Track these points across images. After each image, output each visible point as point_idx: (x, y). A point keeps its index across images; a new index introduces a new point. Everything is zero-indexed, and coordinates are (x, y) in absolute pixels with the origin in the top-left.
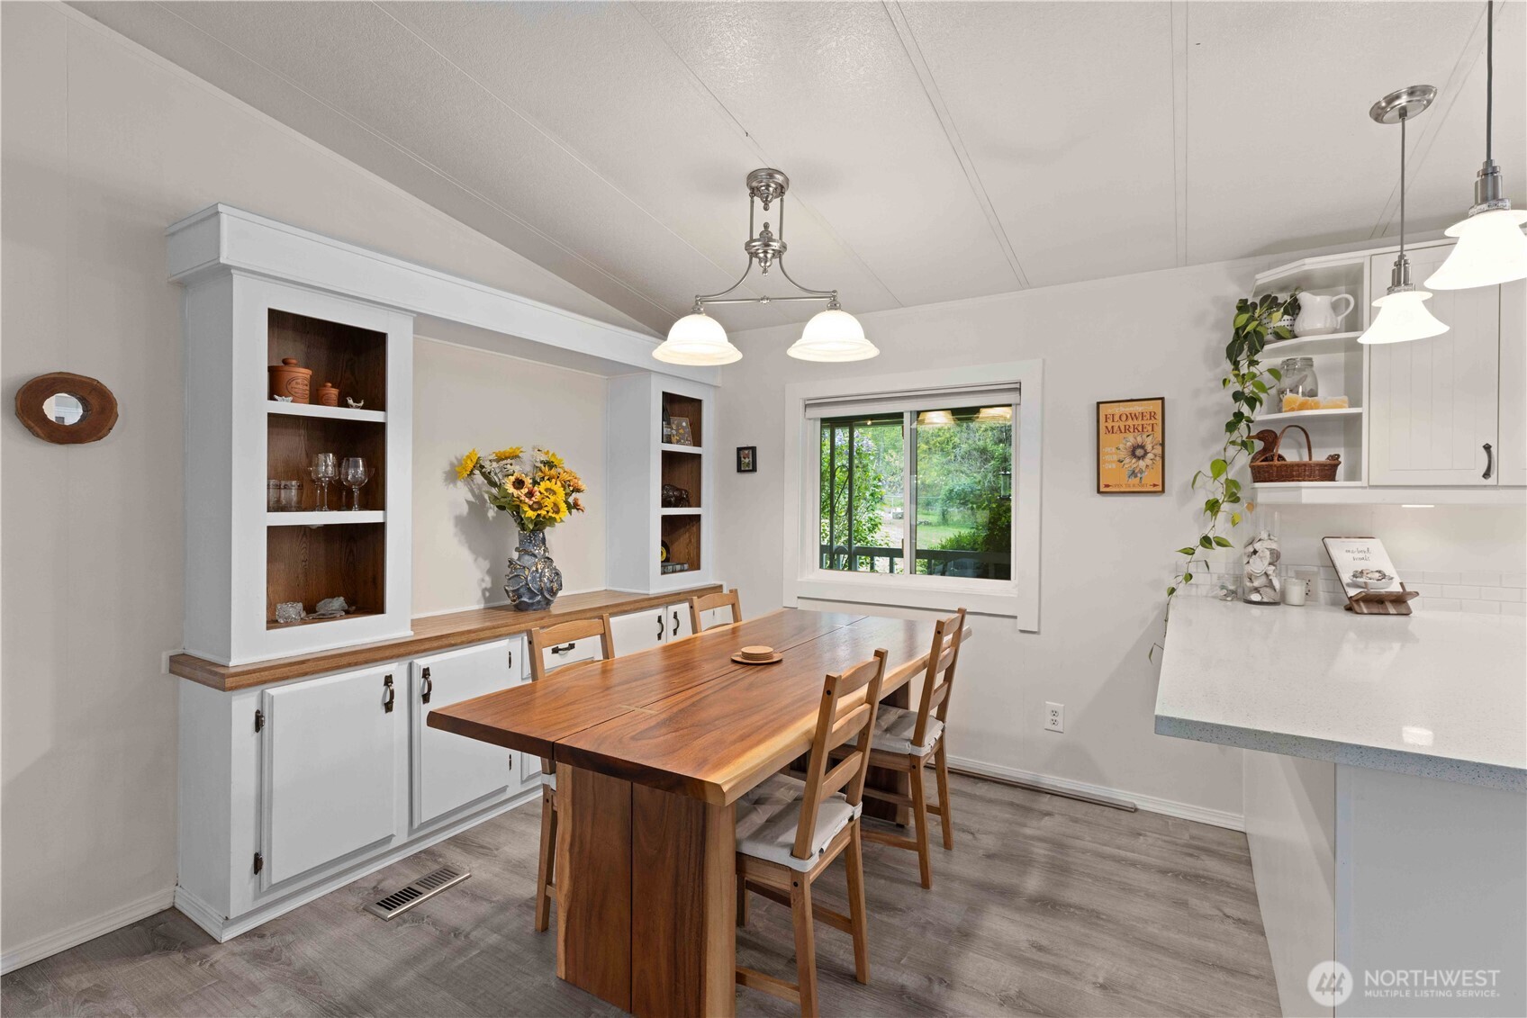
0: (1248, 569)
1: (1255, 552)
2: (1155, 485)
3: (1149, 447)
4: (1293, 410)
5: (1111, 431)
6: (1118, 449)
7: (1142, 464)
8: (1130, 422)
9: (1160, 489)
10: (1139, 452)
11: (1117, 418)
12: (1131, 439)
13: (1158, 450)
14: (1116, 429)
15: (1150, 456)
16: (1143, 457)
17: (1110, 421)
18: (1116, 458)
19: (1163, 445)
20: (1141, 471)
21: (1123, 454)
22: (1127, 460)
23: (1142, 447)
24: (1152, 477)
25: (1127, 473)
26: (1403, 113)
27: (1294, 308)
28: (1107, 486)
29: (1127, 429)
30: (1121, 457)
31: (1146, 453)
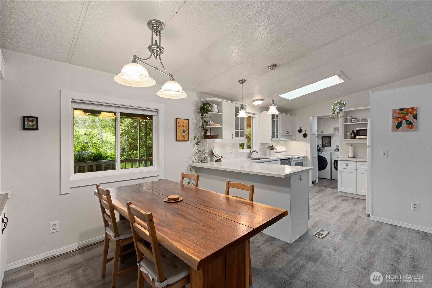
0: (204, 156)
1: (205, 152)
2: (187, 139)
3: (186, 130)
4: (212, 125)
5: (179, 126)
6: (181, 130)
7: (185, 134)
8: (183, 124)
9: (188, 140)
10: (184, 131)
11: (180, 123)
12: (183, 128)
13: (188, 131)
14: (180, 125)
15: (186, 132)
16: (185, 133)
17: (179, 123)
18: (180, 132)
19: (188, 130)
20: (185, 136)
21: (182, 132)
22: (182, 133)
23: (185, 130)
24: (186, 137)
25: (182, 136)
26: (242, 83)
27: (211, 106)
28: (179, 139)
29: (182, 126)
30: (181, 132)
31: (185, 132)
